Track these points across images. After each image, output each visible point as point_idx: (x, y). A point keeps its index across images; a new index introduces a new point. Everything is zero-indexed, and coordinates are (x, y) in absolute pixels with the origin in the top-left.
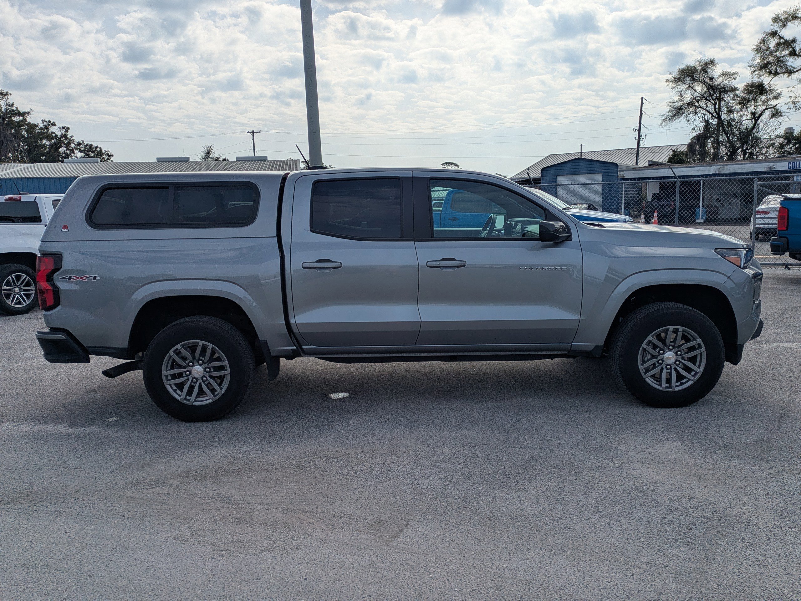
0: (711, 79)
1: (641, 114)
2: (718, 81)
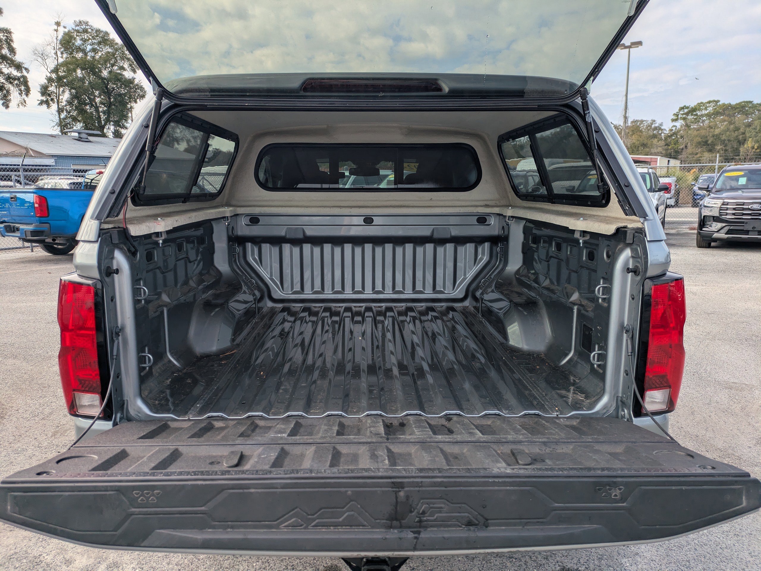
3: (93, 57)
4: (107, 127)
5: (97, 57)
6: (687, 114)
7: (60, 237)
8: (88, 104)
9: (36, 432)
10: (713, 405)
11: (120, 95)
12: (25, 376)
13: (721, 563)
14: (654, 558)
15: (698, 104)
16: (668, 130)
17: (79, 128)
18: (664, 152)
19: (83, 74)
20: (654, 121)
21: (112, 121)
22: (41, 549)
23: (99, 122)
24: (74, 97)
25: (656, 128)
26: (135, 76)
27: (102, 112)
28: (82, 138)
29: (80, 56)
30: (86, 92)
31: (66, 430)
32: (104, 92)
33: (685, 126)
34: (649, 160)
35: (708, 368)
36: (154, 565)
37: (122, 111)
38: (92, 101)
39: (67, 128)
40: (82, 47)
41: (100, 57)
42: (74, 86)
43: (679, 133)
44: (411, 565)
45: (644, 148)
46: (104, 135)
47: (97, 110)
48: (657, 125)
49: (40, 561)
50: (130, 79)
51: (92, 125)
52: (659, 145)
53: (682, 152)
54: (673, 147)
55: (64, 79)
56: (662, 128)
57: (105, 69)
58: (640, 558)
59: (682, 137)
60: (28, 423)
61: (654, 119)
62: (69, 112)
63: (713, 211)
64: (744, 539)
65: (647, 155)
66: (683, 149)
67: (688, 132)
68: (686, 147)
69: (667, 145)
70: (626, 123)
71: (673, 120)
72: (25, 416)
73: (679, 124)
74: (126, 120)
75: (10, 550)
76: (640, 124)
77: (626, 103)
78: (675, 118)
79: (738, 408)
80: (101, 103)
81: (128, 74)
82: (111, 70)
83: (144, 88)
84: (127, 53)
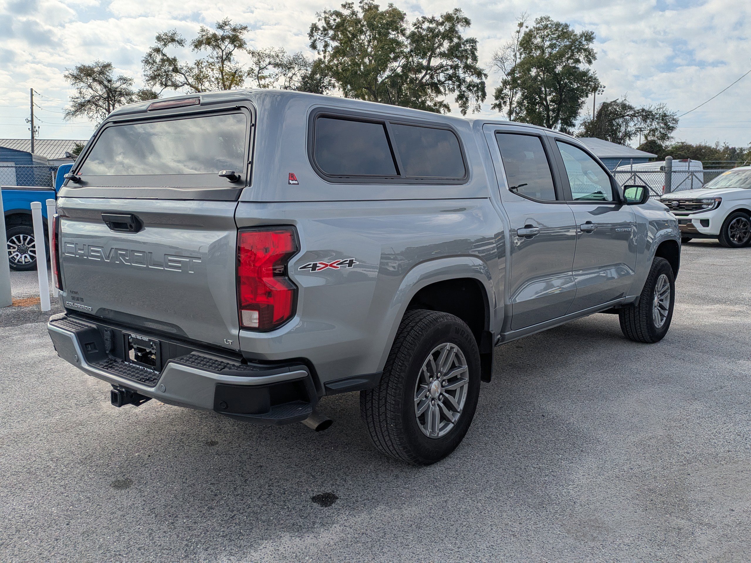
0: (109, 81)
1: (32, 105)
2: (117, 85)
3: (550, 54)
5: (554, 52)
8: (539, 103)
11: (573, 90)
19: (537, 73)
21: (561, 120)
23: (547, 122)
24: (525, 97)
26: (590, 67)
27: (551, 110)
29: (537, 54)
30: (537, 91)
32: (556, 89)
37: (572, 108)
41: (557, 52)
42: (527, 86)
47: (546, 109)
50: (584, 72)
55: (519, 80)
57: (560, 65)
80: (552, 101)
81: (583, 66)
82: (566, 64)
83: (598, 80)
84: (585, 43)
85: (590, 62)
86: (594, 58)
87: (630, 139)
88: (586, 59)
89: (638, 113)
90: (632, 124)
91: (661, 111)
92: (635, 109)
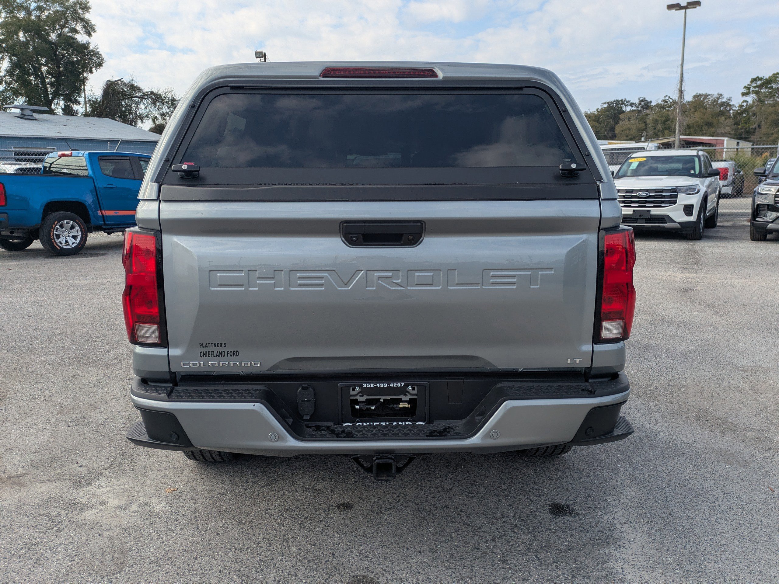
3: (39, 17)
4: (55, 102)
5: (44, 17)
6: (760, 86)
7: (18, 229)
8: (33, 74)
9: (41, 411)
10: (724, 384)
11: (72, 63)
12: (13, 365)
13: (695, 498)
14: (636, 495)
15: (774, 74)
16: (737, 105)
17: (21, 103)
18: (733, 132)
19: (26, 38)
20: (721, 95)
21: (62, 95)
22: (74, 495)
23: (46, 96)
24: (15, 65)
25: (723, 104)
26: (90, 40)
27: (49, 84)
28: (25, 115)
29: (22, 16)
30: (30, 59)
31: (71, 410)
32: (52, 60)
33: (758, 101)
34: (714, 142)
35: (729, 355)
36: (182, 504)
37: (74, 82)
38: (37, 70)
39: (6, 104)
40: (24, 5)
41: (47, 17)
42: (17, 52)
43: (751, 110)
44: (416, 502)
45: (709, 128)
46: (52, 112)
47: (44, 83)
48: (724, 100)
49: (76, 503)
50: (84, 44)
51: (37, 99)
52: (727, 124)
53: (754, 132)
54: (744, 126)
55: (3, 43)
56: (731, 103)
57: (53, 32)
58: (624, 495)
59: (754, 114)
60: (30, 403)
61: (721, 93)
62: (9, 84)
63: (768, 199)
64: (721, 482)
65: (713, 136)
66: (755, 129)
67: (761, 109)
68: (759, 126)
69: (737, 124)
70: (681, 98)
71: (744, 94)
72: (25, 398)
73: (750, 99)
74: (79, 94)
75: (46, 495)
76: (704, 99)
77: (682, 74)
78: (745, 91)
79: (748, 387)
80: (48, 72)
81: (81, 38)
82: (61, 32)
83: (101, 55)
84: (80, 11)
85: (89, 35)
86: (93, 30)
87: (142, 122)
88: (84, 30)
89: (147, 95)
90: (142, 106)
91: (169, 95)
92: (144, 91)
